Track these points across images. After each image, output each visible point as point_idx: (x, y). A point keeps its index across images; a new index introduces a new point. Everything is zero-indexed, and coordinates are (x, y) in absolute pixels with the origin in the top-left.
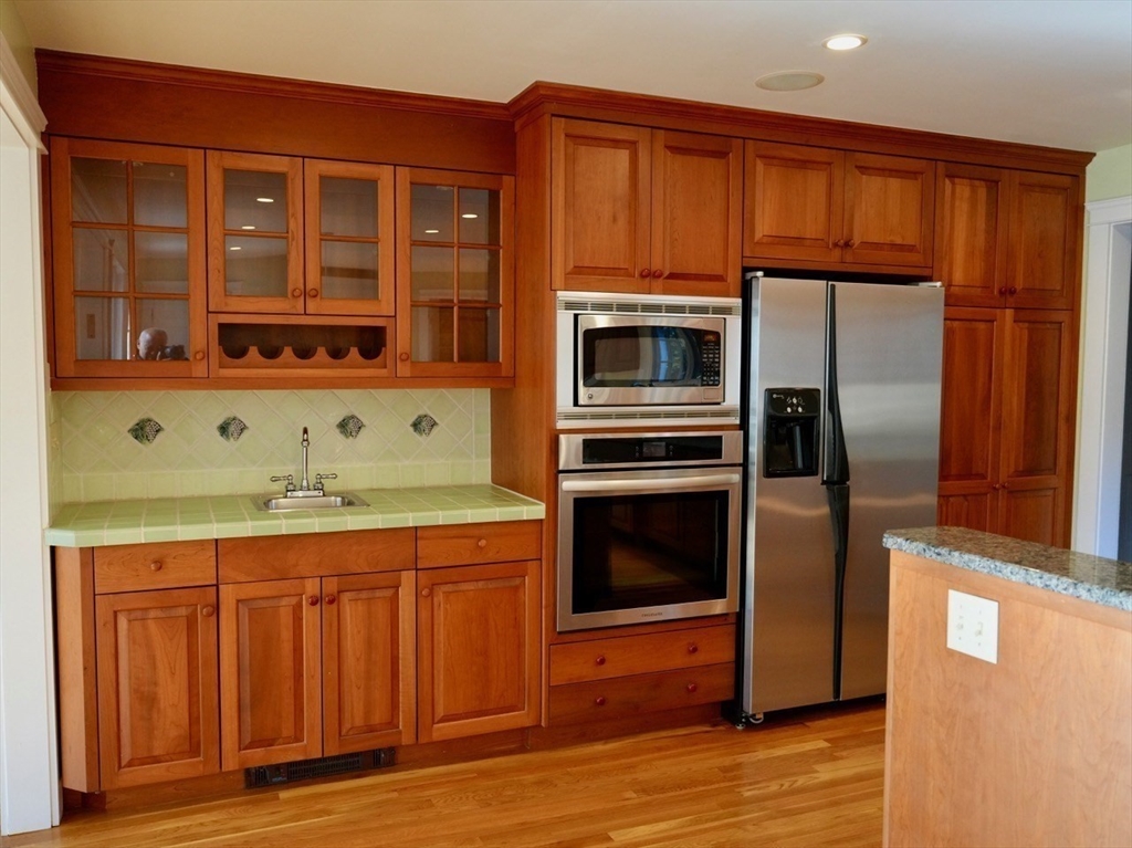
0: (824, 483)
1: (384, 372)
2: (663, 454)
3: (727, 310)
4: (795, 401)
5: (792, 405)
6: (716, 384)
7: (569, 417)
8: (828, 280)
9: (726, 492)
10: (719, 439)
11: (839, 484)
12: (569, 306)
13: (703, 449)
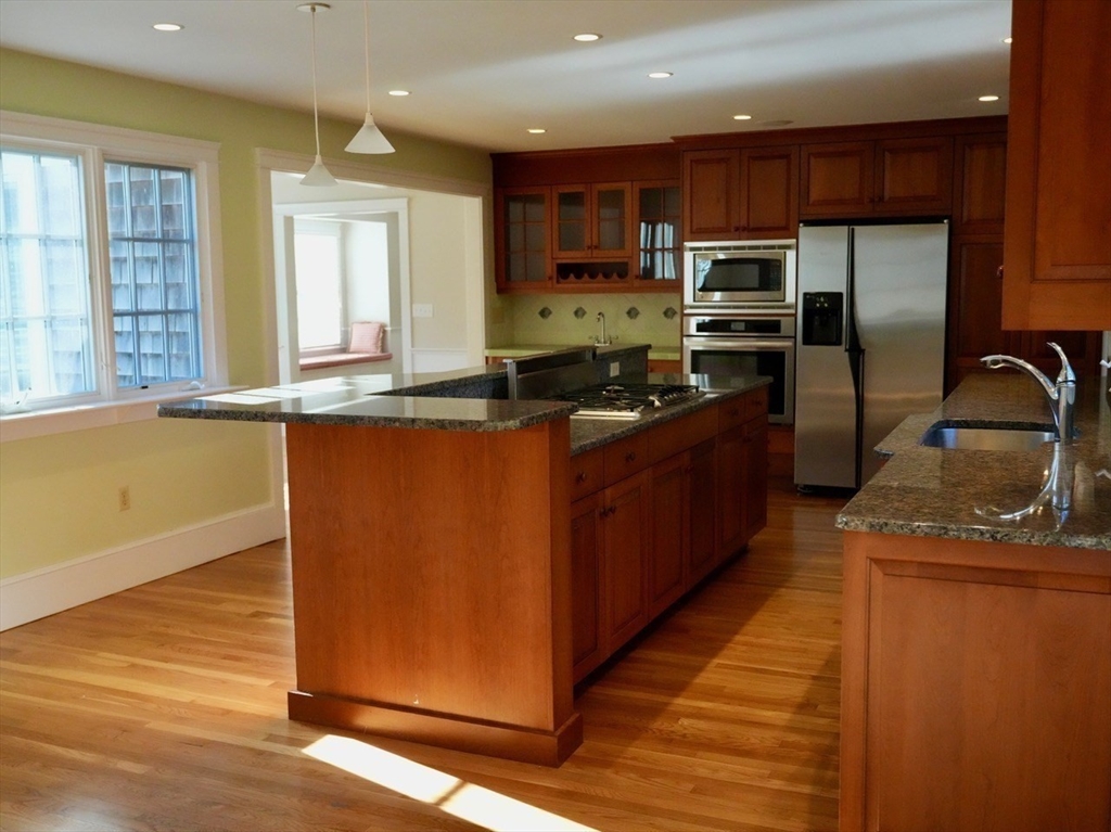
0: (846, 350)
1: (626, 285)
2: (743, 329)
3: (788, 247)
4: (822, 299)
5: (820, 302)
6: (779, 289)
7: (692, 307)
8: (849, 225)
9: (784, 353)
10: (779, 321)
11: (856, 353)
12: (692, 249)
13: (769, 327)
